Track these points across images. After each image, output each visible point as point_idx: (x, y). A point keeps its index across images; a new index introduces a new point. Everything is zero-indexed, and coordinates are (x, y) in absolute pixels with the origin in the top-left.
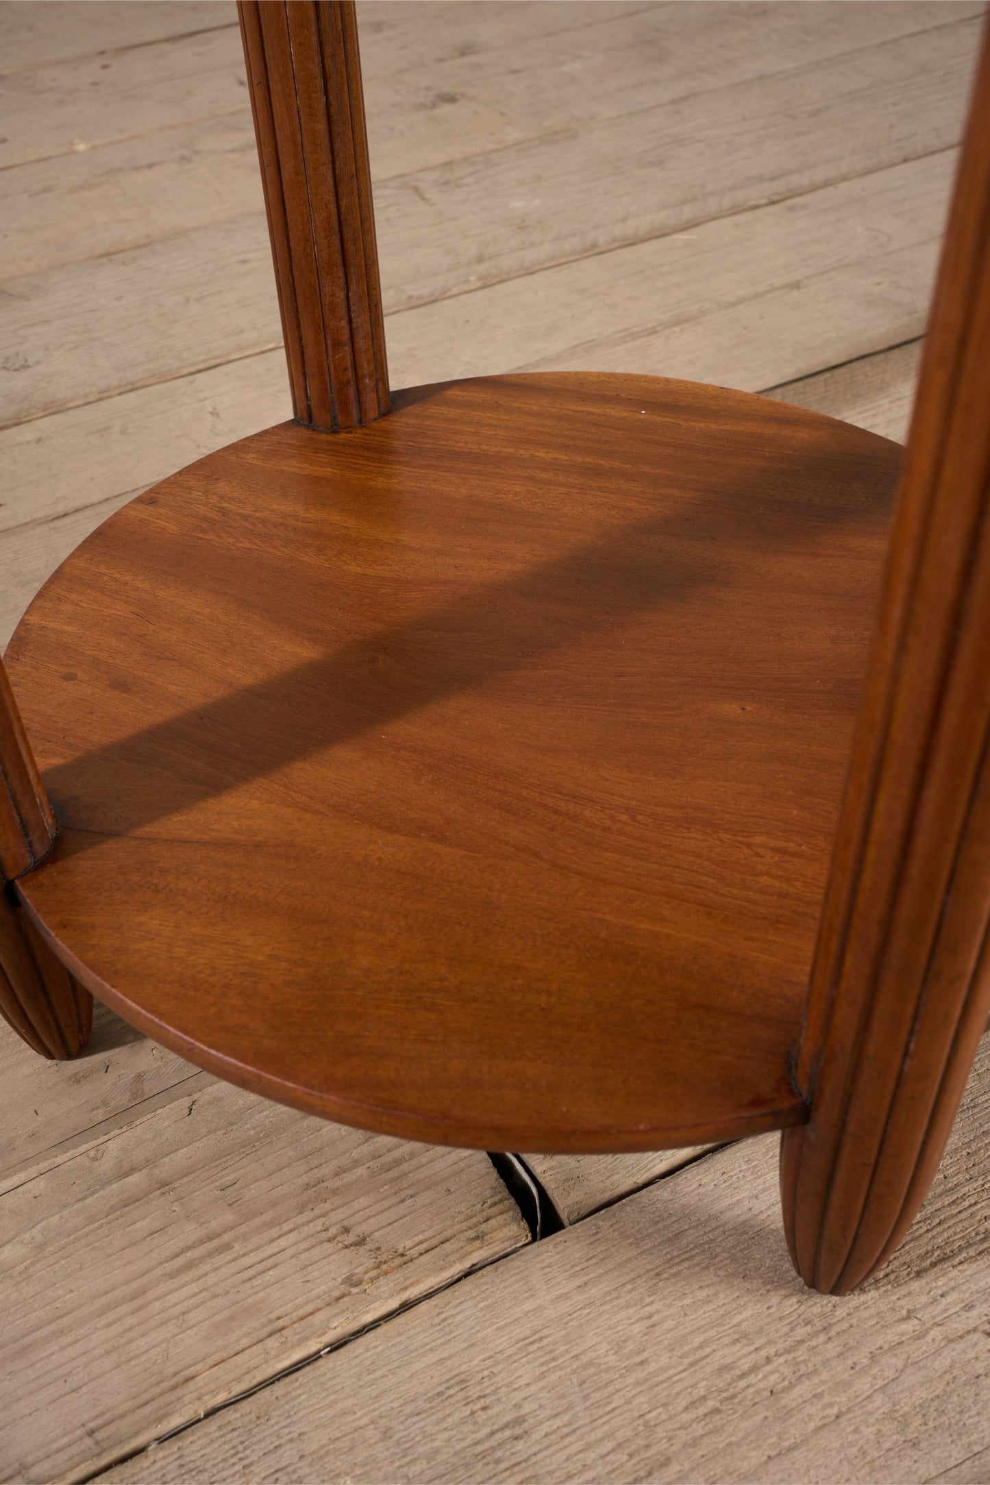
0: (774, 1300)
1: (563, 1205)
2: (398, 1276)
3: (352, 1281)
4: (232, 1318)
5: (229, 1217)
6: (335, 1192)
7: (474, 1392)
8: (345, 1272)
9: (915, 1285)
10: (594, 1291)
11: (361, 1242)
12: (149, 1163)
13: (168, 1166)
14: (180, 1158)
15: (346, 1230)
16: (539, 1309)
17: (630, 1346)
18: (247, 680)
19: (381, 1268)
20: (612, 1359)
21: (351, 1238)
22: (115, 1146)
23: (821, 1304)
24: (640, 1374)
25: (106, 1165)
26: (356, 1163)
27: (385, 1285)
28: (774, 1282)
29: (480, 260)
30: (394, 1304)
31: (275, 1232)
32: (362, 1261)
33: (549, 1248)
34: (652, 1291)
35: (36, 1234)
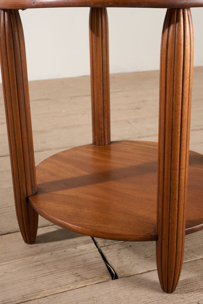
0: (157, 293)
1: (119, 275)
2: (85, 281)
3: (76, 281)
4: (52, 284)
5: (55, 270)
6: (76, 268)
7: (95, 299)
8: (75, 279)
9: (185, 294)
10: (122, 288)
11: (79, 276)
12: (42, 261)
13: (45, 262)
14: (48, 260)
15: (77, 274)
16: (111, 289)
17: (127, 296)
18: (75, 176)
19: (82, 280)
20: (123, 298)
21: (77, 275)
22: (36, 258)
23: (166, 295)
24: (128, 300)
25: (34, 260)
26: (81, 265)
27: (82, 282)
28: (157, 290)
29: (139, 134)
30: (83, 285)
31: (63, 272)
32: (79, 278)
33: (115, 281)
34: (133, 289)
35: (19, 268)
